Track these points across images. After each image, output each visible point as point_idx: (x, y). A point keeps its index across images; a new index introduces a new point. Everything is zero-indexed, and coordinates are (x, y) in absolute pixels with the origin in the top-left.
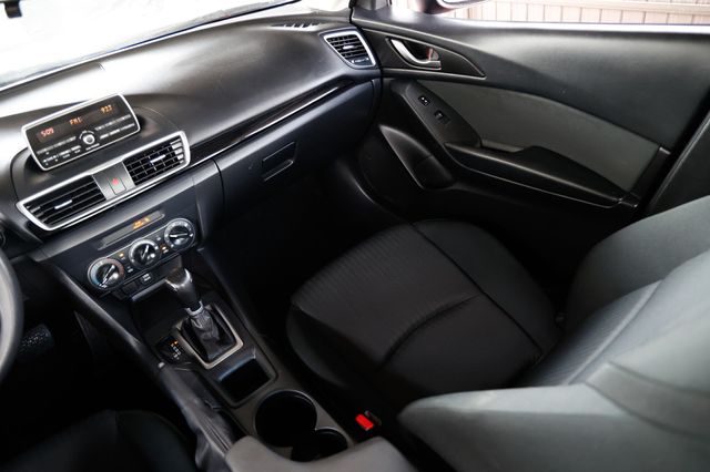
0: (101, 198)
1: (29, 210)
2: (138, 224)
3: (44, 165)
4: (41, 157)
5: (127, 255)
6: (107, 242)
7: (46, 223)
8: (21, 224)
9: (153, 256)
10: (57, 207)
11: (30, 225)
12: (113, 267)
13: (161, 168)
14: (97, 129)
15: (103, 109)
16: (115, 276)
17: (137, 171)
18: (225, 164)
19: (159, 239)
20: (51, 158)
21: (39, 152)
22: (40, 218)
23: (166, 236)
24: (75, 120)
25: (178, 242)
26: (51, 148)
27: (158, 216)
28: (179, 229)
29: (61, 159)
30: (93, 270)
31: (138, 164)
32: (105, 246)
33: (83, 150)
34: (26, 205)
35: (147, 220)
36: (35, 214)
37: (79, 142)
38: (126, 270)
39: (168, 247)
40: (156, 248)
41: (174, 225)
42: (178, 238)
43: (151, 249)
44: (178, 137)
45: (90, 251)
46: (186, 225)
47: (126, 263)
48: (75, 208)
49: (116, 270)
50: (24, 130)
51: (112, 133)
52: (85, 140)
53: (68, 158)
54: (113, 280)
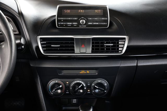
0: (73, 51)
1: (41, 41)
2: (83, 72)
3: (58, 25)
4: (59, 21)
5: (70, 84)
6: (65, 72)
7: (44, 51)
8: (34, 46)
9: (81, 91)
10: (52, 46)
11: (37, 47)
12: (61, 86)
13: (108, 50)
14: (89, 19)
15: (96, 11)
16: (59, 91)
17: (96, 46)
18: (142, 63)
19: (89, 85)
20: (63, 23)
21: (59, 18)
22: (43, 47)
23: (93, 85)
24: (81, 11)
25: (97, 91)
26: (65, 19)
27: (95, 72)
28: (100, 85)
29: (66, 26)
30: (52, 83)
31: (98, 43)
32: (62, 74)
33: (78, 26)
34: (41, 38)
35: (88, 72)
36: (42, 44)
37: (78, 21)
38: (66, 91)
39: (91, 91)
40: (85, 88)
41: (99, 81)
42: (98, 89)
43: (83, 87)
44: (124, 39)
45: (55, 73)
46: (106, 84)
47: (67, 87)
48: (60, 50)
49: (61, 89)
50: (58, 6)
51: (94, 23)
52: (81, 21)
53: (70, 27)
54: (57, 92)
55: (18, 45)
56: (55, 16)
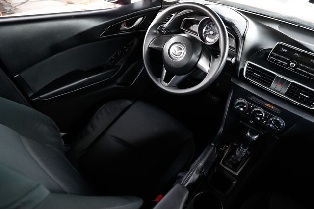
0: (269, 85)
1: (248, 66)
2: (268, 105)
3: (269, 58)
4: (272, 55)
5: (254, 108)
6: (253, 98)
7: (246, 74)
8: (241, 67)
9: (258, 119)
10: (255, 73)
11: (242, 69)
12: (245, 106)
13: (302, 100)
14: (300, 64)
15: (312, 60)
16: (242, 109)
17: (292, 91)
19: (268, 117)
20: (274, 59)
21: (273, 53)
22: (247, 71)
23: (271, 119)
24: (297, 55)
25: (271, 125)
26: (278, 55)
27: (278, 111)
28: (277, 123)
29: (276, 62)
30: (240, 100)
31: (296, 89)
32: (251, 99)
33: (286, 66)
34: (249, 63)
35: (272, 107)
36: (247, 68)
37: (289, 63)
38: (247, 112)
39: (266, 123)
40: (263, 118)
41: (278, 119)
42: (273, 124)
43: (262, 116)
45: (246, 95)
46: (282, 125)
47: (249, 110)
49: (244, 108)
50: (278, 43)
51: (303, 71)
52: (291, 64)
53: (278, 64)
54: (240, 109)
55: (228, 62)
56: (272, 49)
